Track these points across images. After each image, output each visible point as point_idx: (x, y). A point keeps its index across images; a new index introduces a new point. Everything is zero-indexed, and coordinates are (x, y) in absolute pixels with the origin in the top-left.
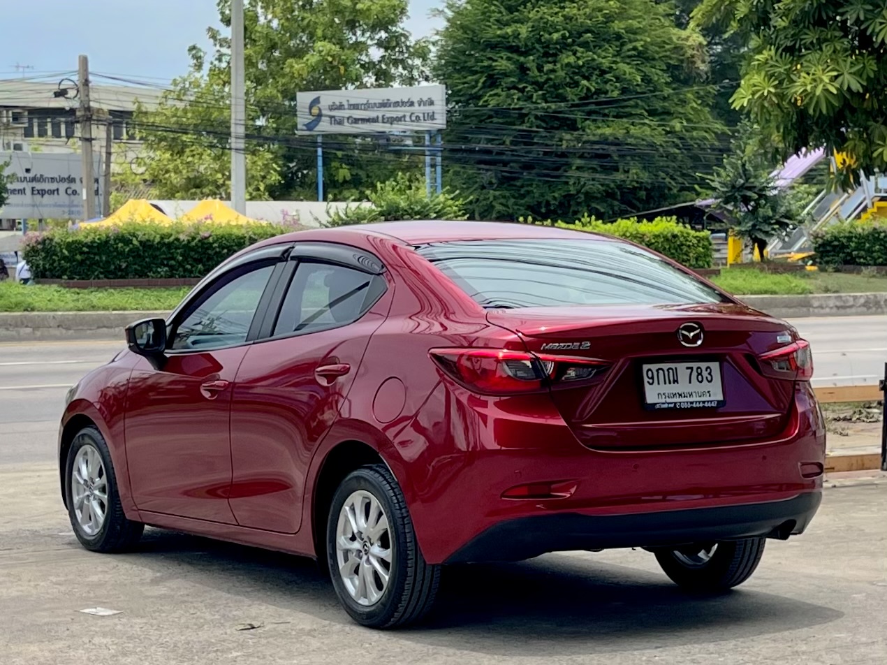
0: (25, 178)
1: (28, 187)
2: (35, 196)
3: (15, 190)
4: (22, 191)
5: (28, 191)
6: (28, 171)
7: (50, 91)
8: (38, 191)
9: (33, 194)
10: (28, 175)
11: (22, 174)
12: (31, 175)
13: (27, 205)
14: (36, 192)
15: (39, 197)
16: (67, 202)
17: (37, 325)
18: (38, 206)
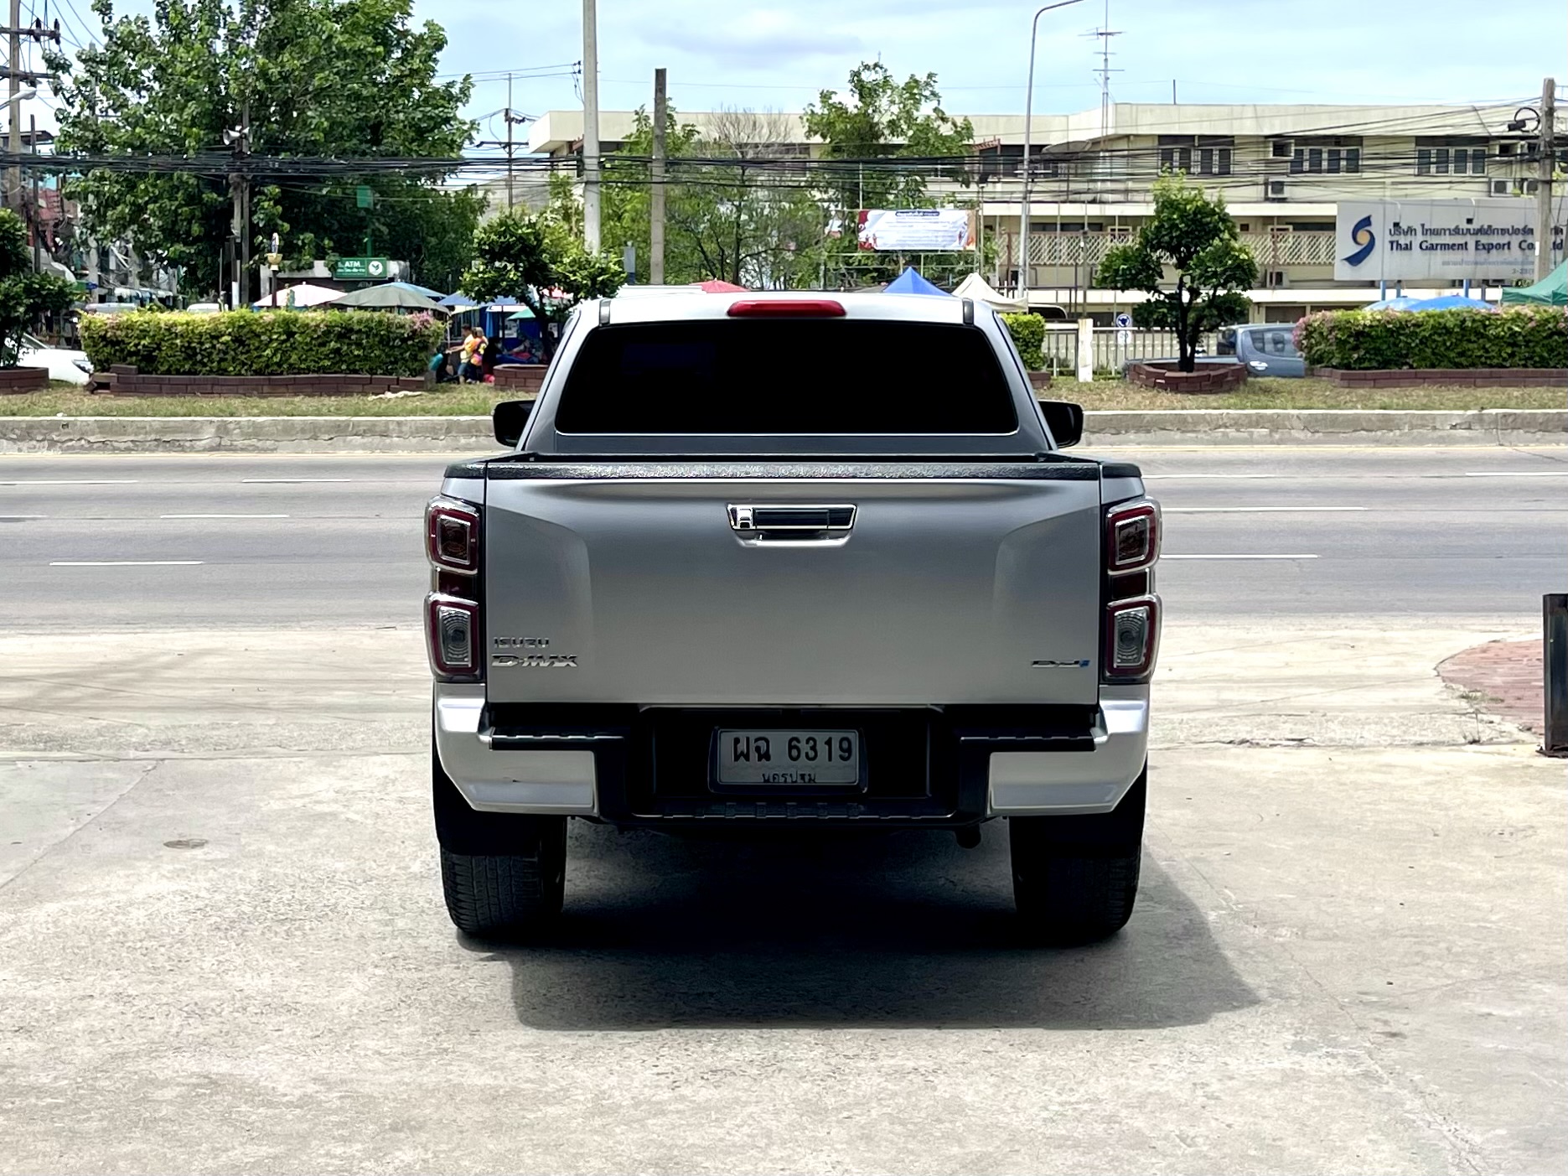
0: (1468, 230)
1: (1471, 241)
2: (1479, 252)
3: (1454, 245)
4: (1464, 246)
5: (1472, 246)
6: (1469, 221)
7: (1503, 124)
8: (1484, 245)
9: (1477, 249)
10: (1469, 226)
11: (1464, 226)
12: (1475, 226)
13: (1467, 263)
14: (1481, 247)
15: (1485, 252)
16: (1520, 260)
17: (1275, 425)
18: (1482, 264)
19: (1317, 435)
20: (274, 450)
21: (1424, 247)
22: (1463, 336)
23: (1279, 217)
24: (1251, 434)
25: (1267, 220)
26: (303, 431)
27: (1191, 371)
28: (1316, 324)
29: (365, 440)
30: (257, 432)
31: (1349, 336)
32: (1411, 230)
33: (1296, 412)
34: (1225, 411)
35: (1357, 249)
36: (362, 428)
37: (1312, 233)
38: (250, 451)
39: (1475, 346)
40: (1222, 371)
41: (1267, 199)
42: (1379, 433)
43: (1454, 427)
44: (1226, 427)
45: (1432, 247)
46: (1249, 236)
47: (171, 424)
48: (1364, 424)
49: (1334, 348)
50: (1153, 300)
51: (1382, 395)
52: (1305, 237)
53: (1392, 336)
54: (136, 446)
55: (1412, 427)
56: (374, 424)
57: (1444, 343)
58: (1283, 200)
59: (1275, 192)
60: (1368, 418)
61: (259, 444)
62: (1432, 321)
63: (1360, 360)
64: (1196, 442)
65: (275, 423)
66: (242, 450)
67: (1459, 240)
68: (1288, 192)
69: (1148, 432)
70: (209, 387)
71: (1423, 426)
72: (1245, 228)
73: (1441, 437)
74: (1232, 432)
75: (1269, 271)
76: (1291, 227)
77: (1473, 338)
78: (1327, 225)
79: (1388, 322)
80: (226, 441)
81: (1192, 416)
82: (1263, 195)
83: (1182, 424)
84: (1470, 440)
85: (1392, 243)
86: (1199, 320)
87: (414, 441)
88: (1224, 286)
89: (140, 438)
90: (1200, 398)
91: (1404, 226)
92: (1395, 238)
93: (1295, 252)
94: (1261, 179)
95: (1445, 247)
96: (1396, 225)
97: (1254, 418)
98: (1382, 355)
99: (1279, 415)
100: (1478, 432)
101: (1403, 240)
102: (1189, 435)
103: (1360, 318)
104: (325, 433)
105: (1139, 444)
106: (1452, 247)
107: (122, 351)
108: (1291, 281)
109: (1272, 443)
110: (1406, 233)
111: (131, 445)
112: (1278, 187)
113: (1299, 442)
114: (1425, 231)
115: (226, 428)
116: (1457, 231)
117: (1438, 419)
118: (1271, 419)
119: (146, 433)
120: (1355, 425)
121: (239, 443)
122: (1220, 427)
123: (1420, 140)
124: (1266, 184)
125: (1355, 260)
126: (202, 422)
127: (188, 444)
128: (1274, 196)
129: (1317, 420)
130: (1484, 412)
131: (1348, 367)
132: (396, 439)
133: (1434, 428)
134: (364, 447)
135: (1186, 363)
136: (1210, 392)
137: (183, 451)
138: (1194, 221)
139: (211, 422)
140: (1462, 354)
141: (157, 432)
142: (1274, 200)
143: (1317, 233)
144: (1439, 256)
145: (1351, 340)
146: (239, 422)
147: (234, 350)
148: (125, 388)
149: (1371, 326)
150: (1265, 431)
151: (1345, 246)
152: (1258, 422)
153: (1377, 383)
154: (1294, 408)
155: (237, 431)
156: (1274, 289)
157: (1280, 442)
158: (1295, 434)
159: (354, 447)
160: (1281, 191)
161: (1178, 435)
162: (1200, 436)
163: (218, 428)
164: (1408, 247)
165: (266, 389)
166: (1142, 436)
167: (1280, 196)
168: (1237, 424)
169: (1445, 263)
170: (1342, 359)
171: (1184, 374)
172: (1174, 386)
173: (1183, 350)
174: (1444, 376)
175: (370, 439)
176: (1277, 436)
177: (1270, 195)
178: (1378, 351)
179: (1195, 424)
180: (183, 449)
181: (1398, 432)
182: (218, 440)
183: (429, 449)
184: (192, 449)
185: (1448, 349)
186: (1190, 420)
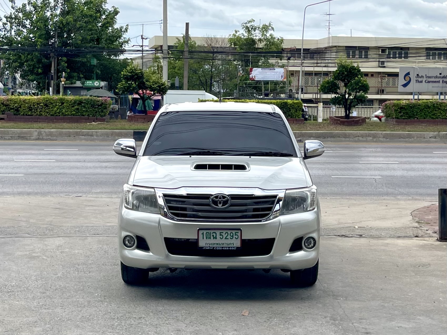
0: (440, 77)
1: (441, 80)
2: (443, 84)
3: (435, 81)
4: (439, 82)
5: (441, 82)
6: (440, 74)
8: (445, 81)
9: (443, 83)
10: (441, 76)
11: (439, 75)
12: (442, 75)
13: (440, 87)
14: (444, 82)
15: (445, 84)
17: (374, 136)
18: (444, 87)
19: (387, 139)
20: (56, 140)
21: (426, 82)
22: (434, 109)
23: (383, 72)
24: (367, 139)
25: (379, 73)
26: (66, 134)
27: (349, 119)
28: (388, 105)
29: (85, 137)
30: (51, 134)
31: (398, 109)
32: (422, 77)
33: (381, 132)
34: (358, 132)
35: (406, 82)
36: (84, 133)
37: (393, 78)
38: (49, 140)
39: (438, 112)
40: (359, 119)
41: (379, 67)
42: (407, 139)
43: (430, 138)
44: (359, 137)
45: (429, 82)
46: (374, 78)
47: (23, 131)
48: (402, 136)
49: (393, 112)
50: (337, 96)
51: (408, 128)
52: (391, 79)
53: (412, 108)
54: (12, 138)
55: (417, 138)
56: (88, 132)
57: (428, 111)
58: (384, 67)
59: (382, 65)
60: (404, 134)
61: (51, 138)
62: (424, 104)
63: (401, 116)
64: (349, 141)
65: (57, 131)
66: (47, 140)
67: (437, 80)
68: (386, 64)
69: (334, 138)
70: (37, 120)
71: (421, 137)
72: (372, 75)
73: (426, 141)
74: (361, 138)
75: (380, 89)
76: (387, 76)
77: (437, 110)
78: (396, 75)
79: (411, 104)
80: (41, 137)
81: (348, 133)
82: (378, 65)
83: (345, 136)
84: (436, 142)
85: (416, 80)
86: (351, 103)
87: (101, 138)
88: (359, 92)
89: (13, 136)
90: (351, 127)
91: (420, 75)
92: (417, 79)
93: (388, 83)
94: (378, 60)
95: (433, 82)
96: (418, 75)
97: (368, 134)
98: (408, 115)
99: (375, 133)
100: (438, 139)
101: (420, 80)
102: (347, 139)
103: (402, 103)
104: (73, 135)
105: (331, 142)
106: (435, 82)
107: (9, 108)
108: (386, 92)
109: (373, 142)
110: (421, 77)
111: (10, 138)
112: (383, 63)
113: (382, 142)
114: (427, 77)
115: (41, 133)
116: (436, 77)
117: (426, 135)
118: (373, 134)
119: (15, 134)
120: (400, 137)
121: (45, 138)
122: (357, 137)
123: (428, 49)
124: (379, 61)
125: (405, 85)
126: (33, 131)
127: (29, 138)
128: (381, 66)
129: (387, 135)
130: (440, 133)
131: (398, 118)
132: (95, 137)
133: (424, 138)
134: (85, 139)
135: (347, 116)
136: (354, 125)
137: (27, 140)
138: (350, 71)
139: (36, 131)
140: (434, 115)
141: (19, 134)
142: (381, 67)
143: (395, 78)
144: (431, 84)
145: (399, 110)
146: (45, 131)
147: (45, 108)
148: (10, 119)
149: (405, 106)
150: (371, 138)
151: (401, 81)
152: (369, 136)
153: (406, 124)
154: (380, 131)
155: (45, 134)
156: (381, 95)
157: (376, 142)
158: (381, 139)
159: (81, 140)
160: (384, 64)
161: (344, 139)
162: (351, 139)
163: (38, 133)
164: (421, 82)
165: (55, 121)
166: (332, 139)
167: (383, 66)
168: (362, 136)
169: (433, 87)
170: (396, 116)
171: (346, 120)
172: (343, 123)
173: (346, 112)
174: (428, 121)
175: (87, 137)
176: (375, 140)
177: (380, 65)
178: (407, 113)
179: (349, 135)
180: (27, 139)
181: (413, 139)
182: (38, 136)
183: (106, 140)
184: (30, 140)
185: (429, 113)
186: (347, 134)
